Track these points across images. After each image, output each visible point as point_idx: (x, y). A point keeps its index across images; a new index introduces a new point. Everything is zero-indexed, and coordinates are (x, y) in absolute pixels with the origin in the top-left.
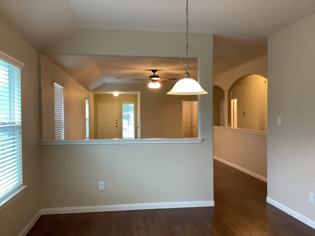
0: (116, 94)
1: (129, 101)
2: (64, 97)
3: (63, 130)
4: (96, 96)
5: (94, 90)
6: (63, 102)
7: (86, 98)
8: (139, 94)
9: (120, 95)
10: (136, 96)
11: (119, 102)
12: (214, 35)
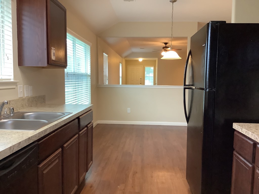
0: (141, 60)
1: (150, 65)
2: (108, 61)
3: (107, 81)
4: (126, 61)
5: (126, 57)
6: (107, 65)
7: (120, 63)
8: (157, 59)
9: (143, 61)
10: (155, 61)
11: (142, 66)
12: (198, 23)
